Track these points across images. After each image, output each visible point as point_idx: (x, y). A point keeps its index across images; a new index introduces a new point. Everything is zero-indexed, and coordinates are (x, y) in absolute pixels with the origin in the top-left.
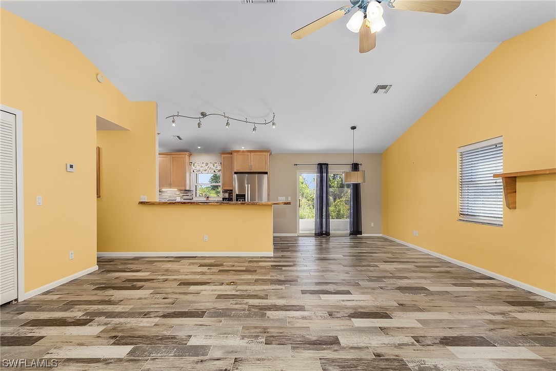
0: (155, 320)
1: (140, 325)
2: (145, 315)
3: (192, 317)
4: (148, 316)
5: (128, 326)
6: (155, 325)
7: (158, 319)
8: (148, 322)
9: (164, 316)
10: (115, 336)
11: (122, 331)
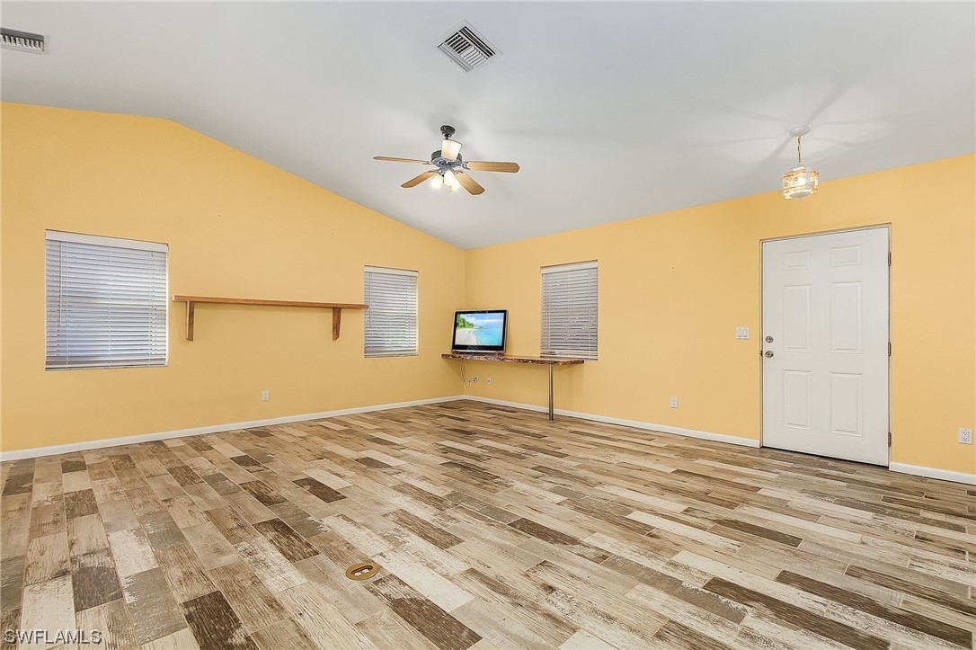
0: (591, 541)
1: (616, 541)
2: (604, 557)
3: (537, 524)
4: (601, 553)
5: (633, 546)
6: (594, 532)
7: (586, 541)
8: (603, 541)
9: (574, 541)
10: (652, 536)
11: (643, 542)
